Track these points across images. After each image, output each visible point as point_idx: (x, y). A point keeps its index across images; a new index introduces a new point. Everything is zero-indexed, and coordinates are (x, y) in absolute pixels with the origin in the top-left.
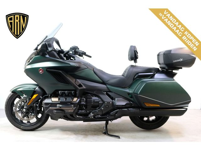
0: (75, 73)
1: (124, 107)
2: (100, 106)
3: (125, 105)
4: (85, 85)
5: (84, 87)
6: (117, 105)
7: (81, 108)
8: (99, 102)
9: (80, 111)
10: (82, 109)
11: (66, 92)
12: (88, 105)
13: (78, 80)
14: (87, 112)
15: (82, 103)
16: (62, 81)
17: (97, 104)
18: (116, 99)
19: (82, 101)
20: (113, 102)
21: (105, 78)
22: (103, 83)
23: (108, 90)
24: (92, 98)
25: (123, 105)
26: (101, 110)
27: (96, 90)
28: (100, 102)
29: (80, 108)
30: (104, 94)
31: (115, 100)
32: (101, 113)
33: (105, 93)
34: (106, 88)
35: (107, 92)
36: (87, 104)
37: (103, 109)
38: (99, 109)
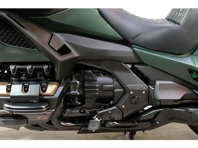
0: (48, 17)
1: (178, 103)
2: (116, 98)
3: (181, 99)
4: (76, 47)
5: (75, 54)
6: (160, 101)
7: (70, 102)
8: (113, 90)
9: (68, 110)
10: (73, 107)
11: (29, 67)
12: (86, 96)
13: (57, 34)
14: (84, 112)
15: (72, 92)
16: (14, 40)
17: (110, 94)
18: (158, 83)
19: (71, 87)
20: (148, 91)
21: (130, 28)
22: (125, 41)
23: (136, 61)
24: (96, 81)
25: (175, 101)
26: (120, 109)
27: (106, 60)
28: (116, 90)
29: (68, 104)
30: (125, 70)
31: (154, 84)
32: (118, 116)
33: (130, 66)
34: (132, 55)
35: (133, 64)
36: (84, 93)
37: (123, 106)
38: (114, 107)
